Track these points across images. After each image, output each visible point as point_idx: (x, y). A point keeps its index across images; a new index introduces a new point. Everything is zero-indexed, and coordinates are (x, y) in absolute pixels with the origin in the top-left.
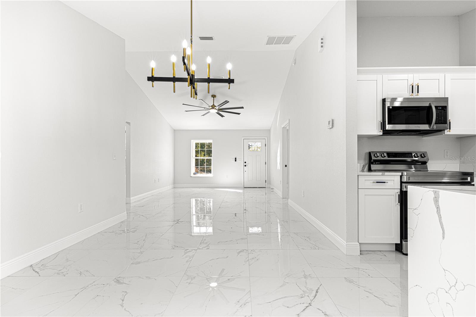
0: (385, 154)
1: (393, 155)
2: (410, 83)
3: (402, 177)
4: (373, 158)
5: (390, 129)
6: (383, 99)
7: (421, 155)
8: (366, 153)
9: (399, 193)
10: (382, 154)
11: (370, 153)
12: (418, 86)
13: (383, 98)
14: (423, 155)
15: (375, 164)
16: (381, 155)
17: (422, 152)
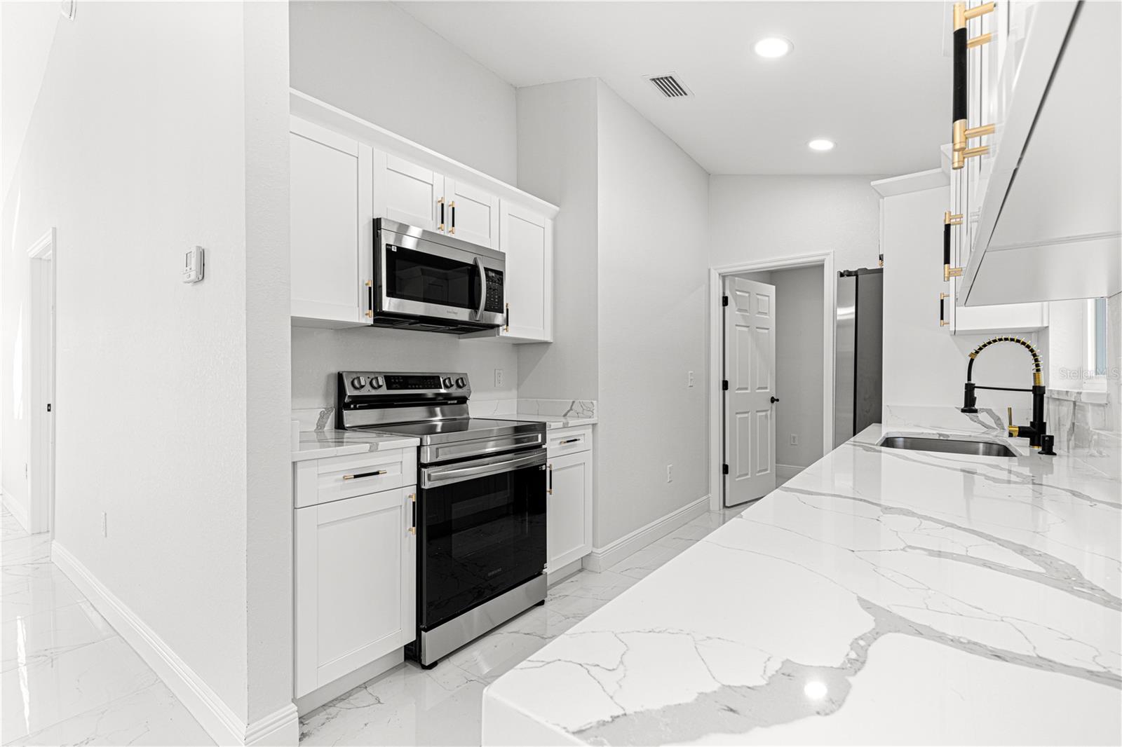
0: (381, 381)
1: (399, 383)
2: (438, 196)
3: (422, 449)
4: (350, 391)
5: (392, 310)
6: (374, 219)
7: (457, 381)
8: (329, 376)
9: (414, 499)
10: (372, 380)
11: (340, 377)
12: (453, 209)
13: (375, 217)
14: (461, 383)
15: (355, 408)
16: (371, 383)
17: (459, 374)
